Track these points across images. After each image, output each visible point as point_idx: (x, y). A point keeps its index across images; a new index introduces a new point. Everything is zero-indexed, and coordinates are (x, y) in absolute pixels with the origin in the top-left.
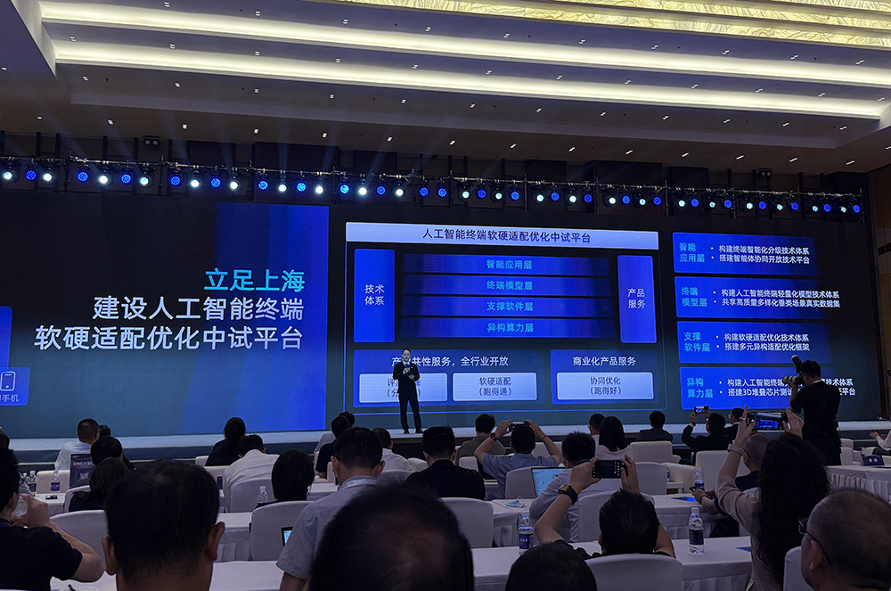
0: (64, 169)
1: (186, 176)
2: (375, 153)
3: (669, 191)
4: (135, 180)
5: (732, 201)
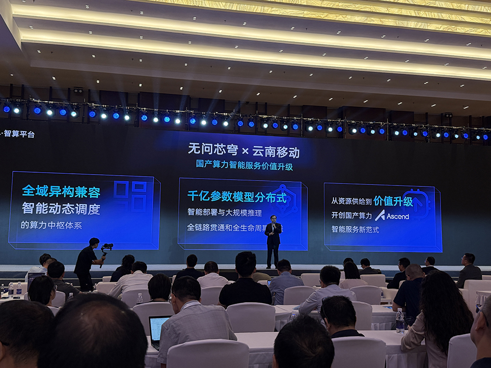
0: (26, 107)
1: (98, 111)
2: (211, 99)
3: (389, 125)
4: (68, 113)
5: (427, 132)
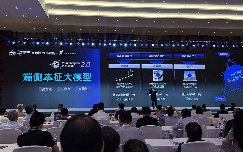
0: (51, 41)
1: (81, 43)
2: (128, 35)
3: (210, 43)
4: (69, 44)
5: (229, 45)
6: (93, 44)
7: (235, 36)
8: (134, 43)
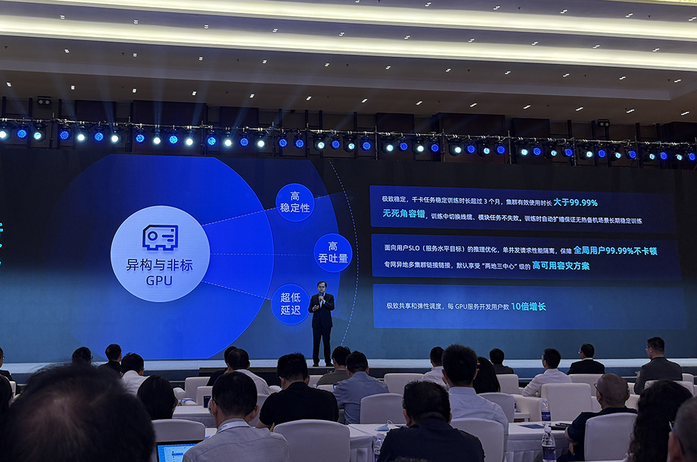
1: (73, 131)
2: (238, 109)
3: (512, 141)
4: (30, 135)
5: (572, 149)
6: (115, 139)
7: (593, 122)
8: (258, 136)
